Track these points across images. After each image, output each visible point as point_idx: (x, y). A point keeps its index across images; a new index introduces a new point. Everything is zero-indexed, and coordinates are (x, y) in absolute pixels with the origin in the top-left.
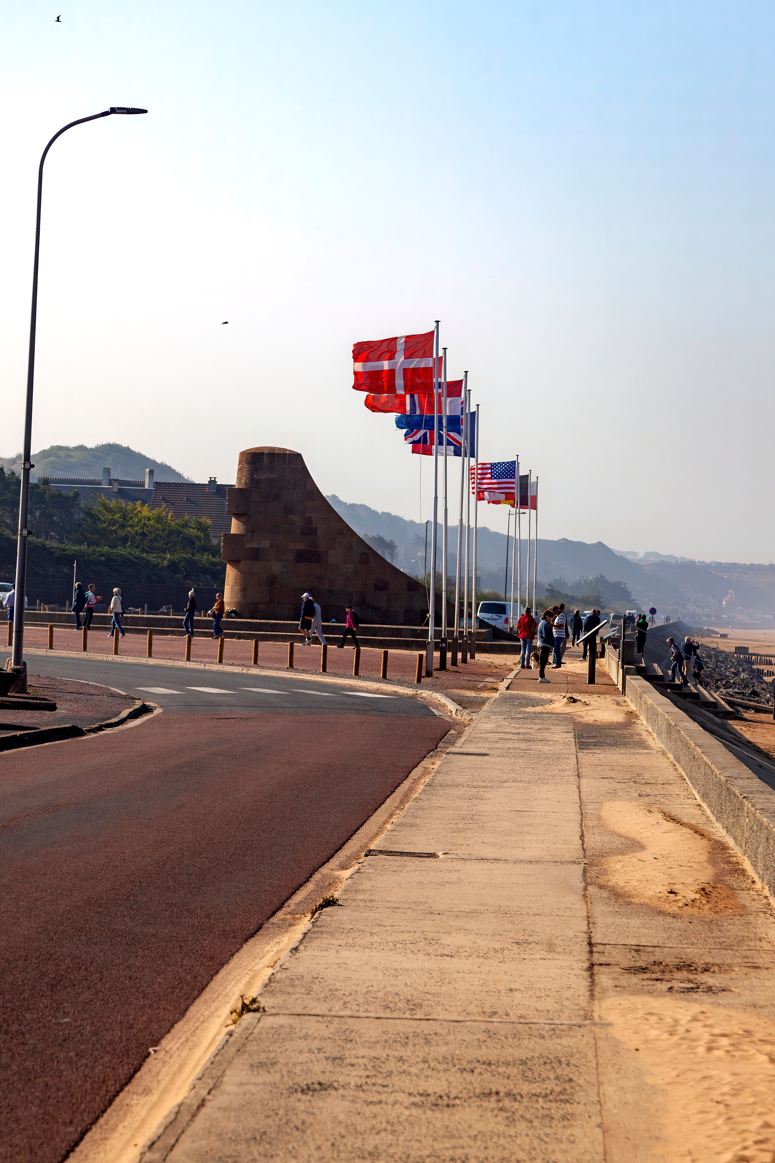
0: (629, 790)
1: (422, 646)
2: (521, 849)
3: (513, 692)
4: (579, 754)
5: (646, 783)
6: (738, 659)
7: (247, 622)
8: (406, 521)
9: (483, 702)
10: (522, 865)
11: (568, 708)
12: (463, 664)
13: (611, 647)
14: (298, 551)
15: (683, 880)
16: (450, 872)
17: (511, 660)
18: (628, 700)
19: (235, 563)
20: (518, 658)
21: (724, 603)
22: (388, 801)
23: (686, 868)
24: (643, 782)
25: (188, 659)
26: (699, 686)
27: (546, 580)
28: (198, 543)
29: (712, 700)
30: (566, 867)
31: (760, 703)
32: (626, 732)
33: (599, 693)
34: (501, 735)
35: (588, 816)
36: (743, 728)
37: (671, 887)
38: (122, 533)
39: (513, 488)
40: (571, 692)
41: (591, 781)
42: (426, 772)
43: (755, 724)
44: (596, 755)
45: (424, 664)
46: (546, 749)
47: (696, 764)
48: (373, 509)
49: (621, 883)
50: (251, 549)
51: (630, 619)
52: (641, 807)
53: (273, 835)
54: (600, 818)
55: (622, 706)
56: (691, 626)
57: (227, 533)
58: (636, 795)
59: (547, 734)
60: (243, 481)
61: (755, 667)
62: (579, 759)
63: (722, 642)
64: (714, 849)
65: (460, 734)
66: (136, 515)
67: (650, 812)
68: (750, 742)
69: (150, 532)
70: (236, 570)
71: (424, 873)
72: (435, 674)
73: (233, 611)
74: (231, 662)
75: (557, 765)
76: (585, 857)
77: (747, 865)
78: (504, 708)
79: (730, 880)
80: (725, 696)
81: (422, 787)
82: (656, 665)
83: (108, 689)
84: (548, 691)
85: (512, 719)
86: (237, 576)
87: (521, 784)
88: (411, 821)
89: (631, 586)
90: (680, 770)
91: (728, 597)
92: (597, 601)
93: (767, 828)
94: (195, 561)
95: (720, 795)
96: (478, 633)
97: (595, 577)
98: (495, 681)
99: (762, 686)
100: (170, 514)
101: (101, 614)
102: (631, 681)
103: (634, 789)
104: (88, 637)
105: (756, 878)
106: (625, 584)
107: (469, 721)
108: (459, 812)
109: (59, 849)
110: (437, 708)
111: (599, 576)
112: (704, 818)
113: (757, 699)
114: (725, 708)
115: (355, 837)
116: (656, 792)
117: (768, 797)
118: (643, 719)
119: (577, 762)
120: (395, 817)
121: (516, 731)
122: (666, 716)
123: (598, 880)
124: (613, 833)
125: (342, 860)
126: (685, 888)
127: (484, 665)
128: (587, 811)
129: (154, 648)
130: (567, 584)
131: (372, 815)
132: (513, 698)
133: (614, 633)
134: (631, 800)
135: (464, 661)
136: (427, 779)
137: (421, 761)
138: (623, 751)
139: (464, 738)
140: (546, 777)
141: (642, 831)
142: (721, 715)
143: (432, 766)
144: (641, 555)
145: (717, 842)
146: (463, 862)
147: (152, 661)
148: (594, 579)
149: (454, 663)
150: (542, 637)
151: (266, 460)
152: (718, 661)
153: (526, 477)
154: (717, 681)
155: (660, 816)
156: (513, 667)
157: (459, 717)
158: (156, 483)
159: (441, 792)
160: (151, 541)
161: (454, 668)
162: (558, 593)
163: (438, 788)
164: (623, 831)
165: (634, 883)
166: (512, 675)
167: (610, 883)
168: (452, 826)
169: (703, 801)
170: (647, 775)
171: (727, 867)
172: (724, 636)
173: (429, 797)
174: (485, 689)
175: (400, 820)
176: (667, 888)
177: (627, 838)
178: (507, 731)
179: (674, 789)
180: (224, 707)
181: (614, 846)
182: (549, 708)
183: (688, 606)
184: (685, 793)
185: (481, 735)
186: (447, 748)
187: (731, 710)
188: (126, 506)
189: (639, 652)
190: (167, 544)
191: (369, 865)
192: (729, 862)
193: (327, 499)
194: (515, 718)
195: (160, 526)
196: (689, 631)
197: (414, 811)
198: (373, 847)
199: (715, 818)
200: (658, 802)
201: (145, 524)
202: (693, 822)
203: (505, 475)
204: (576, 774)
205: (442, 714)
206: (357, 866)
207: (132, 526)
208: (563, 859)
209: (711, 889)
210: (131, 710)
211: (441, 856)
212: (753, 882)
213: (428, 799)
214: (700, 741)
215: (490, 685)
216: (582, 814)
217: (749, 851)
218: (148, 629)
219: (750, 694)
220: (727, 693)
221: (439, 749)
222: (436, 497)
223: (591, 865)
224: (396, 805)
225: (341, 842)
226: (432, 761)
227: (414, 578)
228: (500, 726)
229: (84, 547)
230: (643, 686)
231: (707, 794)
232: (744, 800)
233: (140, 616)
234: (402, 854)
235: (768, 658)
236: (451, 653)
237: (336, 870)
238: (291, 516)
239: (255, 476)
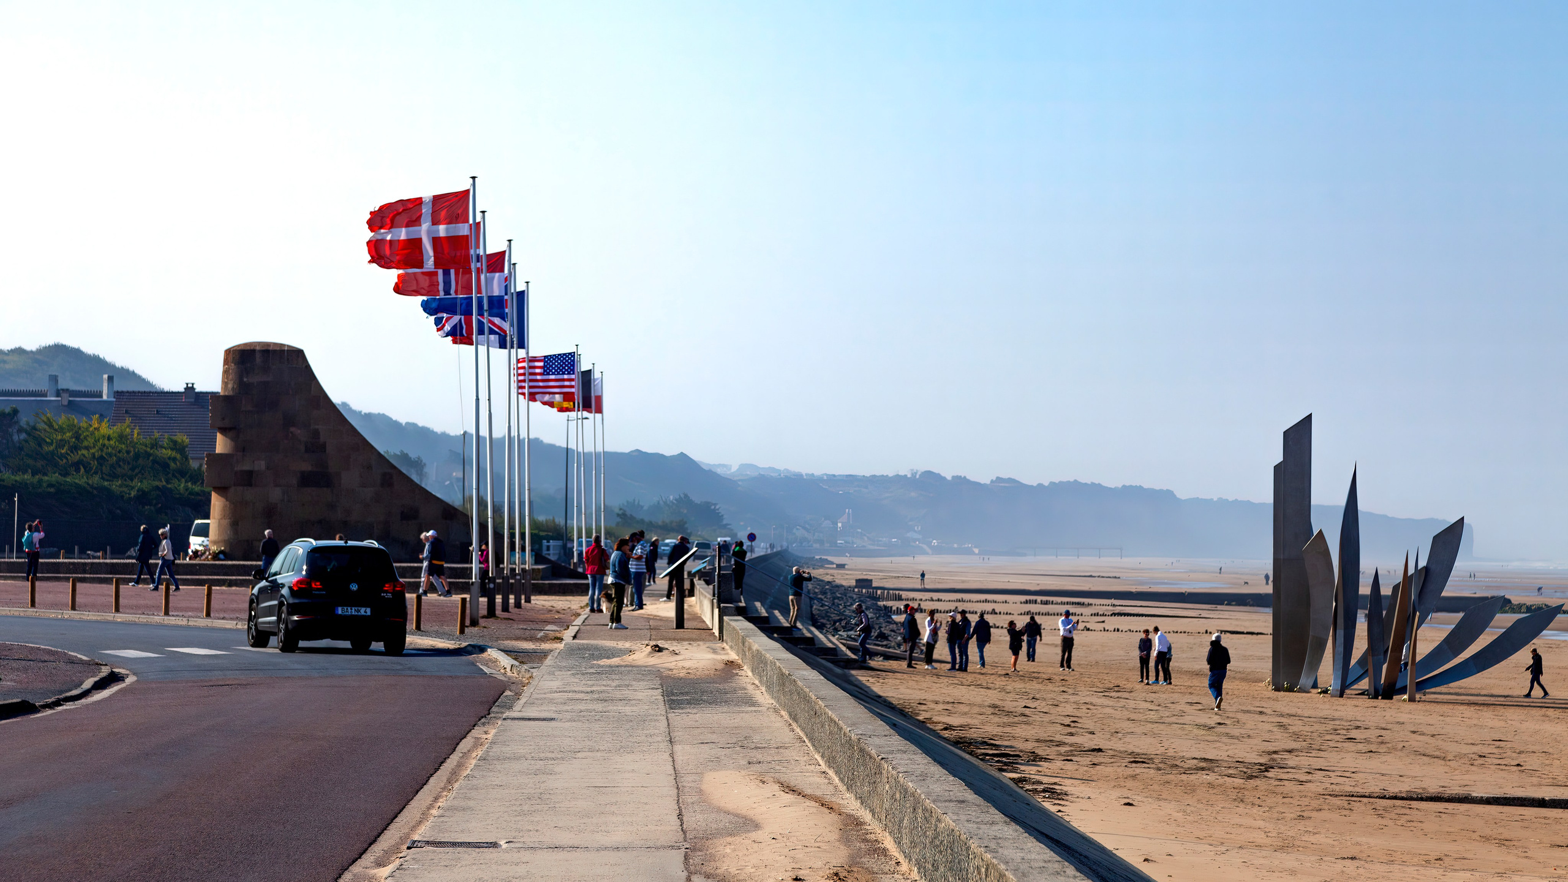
0: (735, 756)
1: (465, 588)
2: (605, 834)
3: (582, 642)
4: (669, 715)
5: (756, 748)
6: (860, 594)
7: (239, 565)
8: (436, 433)
9: (544, 654)
10: (606, 852)
11: (653, 659)
12: (516, 609)
13: (702, 582)
14: (302, 473)
15: (810, 864)
16: (517, 864)
17: (577, 603)
18: (727, 647)
19: (222, 490)
20: (585, 599)
21: (840, 525)
22: (432, 780)
23: (813, 849)
24: (753, 746)
25: (167, 613)
26: (813, 629)
27: (617, 502)
28: (172, 465)
29: (830, 645)
30: (662, 853)
31: (889, 648)
32: (727, 686)
33: (690, 640)
34: (570, 695)
35: (686, 790)
36: (870, 679)
37: (796, 873)
38: (74, 457)
39: (572, 387)
40: (655, 640)
41: (687, 747)
42: (478, 743)
43: (884, 674)
44: (691, 716)
45: (468, 611)
46: (627, 710)
47: (818, 721)
48: (394, 419)
49: (733, 871)
50: (242, 471)
51: (724, 548)
52: (752, 777)
53: (289, 827)
54: (701, 792)
55: (720, 654)
56: (800, 555)
57: (211, 453)
58: (744, 762)
59: (627, 692)
60: (230, 386)
61: (881, 603)
62: (671, 721)
63: (838, 574)
64: (846, 825)
65: (518, 695)
66: (92, 434)
67: (764, 782)
68: (880, 697)
69: (110, 455)
70: (223, 500)
71: (483, 866)
72: (482, 622)
73: (221, 552)
74: (222, 616)
75: (643, 729)
76: (685, 841)
77: (889, 843)
78: (571, 662)
79: (869, 862)
80: (846, 640)
81: (474, 762)
82: (758, 604)
83: (65, 654)
84: (626, 639)
85: (583, 674)
86: (225, 506)
87: (599, 754)
88: (463, 804)
89: (722, 508)
90: (798, 730)
91: (844, 518)
92: (680, 527)
93: (913, 795)
94: (171, 490)
95: (850, 758)
96: (533, 569)
97: (678, 497)
98: (558, 629)
99: (891, 626)
100: (136, 432)
101: (52, 560)
102: (731, 623)
103: (741, 755)
104: (37, 589)
105: (901, 859)
106: (715, 504)
107: (528, 679)
108: (523, 791)
109: (15, 854)
110: (486, 665)
111: (682, 496)
112: (831, 788)
113: (885, 643)
114: (846, 655)
115: (392, 826)
116: (769, 759)
117: (911, 757)
118: (747, 671)
119: (668, 725)
120: (441, 800)
121: (589, 689)
122: (778, 664)
123: (704, 868)
124: (719, 810)
125: (378, 855)
126: (813, 873)
127: (543, 610)
128: (685, 784)
129: (122, 601)
130: (642, 507)
131: (412, 799)
132: (581, 648)
133: (705, 565)
134: (739, 768)
135: (518, 605)
136: (479, 752)
137: (470, 731)
138: (725, 709)
139: (523, 700)
140: (631, 744)
141: (755, 806)
142: (842, 663)
143: (485, 736)
144: (734, 469)
145: (850, 816)
146: (533, 851)
147: (120, 617)
148: (676, 500)
149: (505, 608)
150: (614, 571)
151: (258, 359)
152: (834, 598)
153: (588, 373)
154: (835, 622)
155: (776, 787)
156: (579, 611)
157: (515, 675)
158: (118, 392)
159: (499, 767)
160: (112, 466)
161: (506, 615)
162: (632, 517)
163: (495, 762)
164: (730, 806)
165: (750, 870)
166: (579, 621)
167: (718, 871)
168: (514, 808)
169: (830, 767)
170: (757, 738)
171: (863, 846)
172: (841, 566)
173: (485, 774)
174: (545, 639)
175: (449, 803)
176: (790, 874)
177: (737, 815)
178: (576, 689)
179: (791, 754)
180: (215, 672)
181: (721, 825)
182: (629, 659)
183: (795, 531)
184: (805, 758)
185: (545, 696)
186: (502, 713)
187: (854, 657)
188: (79, 423)
189: (737, 588)
190: (133, 469)
191: (414, 859)
192: (865, 841)
193: (338, 407)
194: (587, 673)
195: (123, 446)
196: (796, 561)
197: (466, 791)
198: (416, 837)
199: (845, 787)
200: (772, 770)
201: (104, 445)
202: (818, 793)
203: (561, 370)
204: (668, 739)
205: (493, 671)
206: (398, 862)
207: (87, 448)
208: (659, 844)
209: (845, 874)
210: (96, 679)
211: (505, 846)
212: (898, 863)
213: (483, 776)
214: (823, 693)
215: (552, 634)
216: (678, 788)
217: (890, 825)
218: (113, 578)
219: (877, 637)
220: (848, 636)
221: (492, 715)
222: (478, 399)
223: (694, 849)
224: (442, 785)
225: (375, 833)
226: (485, 729)
227: (451, 504)
228: (568, 684)
229: (27, 477)
230: (746, 629)
231: (834, 758)
232: (883, 762)
233: (101, 561)
234: (454, 844)
235: (897, 592)
236: (500, 597)
237: (371, 867)
238: (292, 429)
239: (245, 380)
